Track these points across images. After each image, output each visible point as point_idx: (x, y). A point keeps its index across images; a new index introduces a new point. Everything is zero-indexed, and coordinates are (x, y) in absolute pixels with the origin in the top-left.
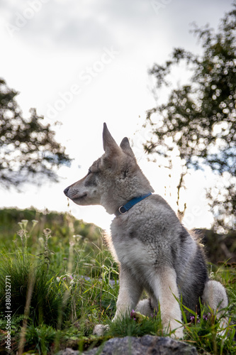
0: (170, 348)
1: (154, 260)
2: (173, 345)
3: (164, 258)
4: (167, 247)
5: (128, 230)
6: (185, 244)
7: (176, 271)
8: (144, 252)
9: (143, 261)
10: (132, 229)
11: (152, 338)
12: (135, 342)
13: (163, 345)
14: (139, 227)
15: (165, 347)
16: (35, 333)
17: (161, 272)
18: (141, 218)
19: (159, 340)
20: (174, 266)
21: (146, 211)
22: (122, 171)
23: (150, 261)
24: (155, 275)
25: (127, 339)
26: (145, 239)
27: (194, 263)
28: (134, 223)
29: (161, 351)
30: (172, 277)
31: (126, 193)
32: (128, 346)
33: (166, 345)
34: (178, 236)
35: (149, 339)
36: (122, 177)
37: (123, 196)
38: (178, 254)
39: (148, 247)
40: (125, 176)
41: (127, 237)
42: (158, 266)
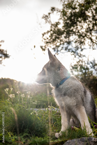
0: (94, 142)
1: (76, 104)
2: (95, 140)
3: (80, 103)
4: (80, 98)
5: (63, 93)
6: (87, 95)
7: (85, 107)
8: (71, 101)
9: (71, 105)
10: (65, 92)
11: (85, 138)
12: (79, 141)
13: (91, 141)
14: (68, 90)
15: (92, 142)
16: (35, 141)
17: (79, 108)
18: (68, 87)
19: (89, 139)
20: (84, 105)
21: (70, 83)
22: (58, 68)
23: (74, 104)
24: (76, 110)
25: (75, 140)
26: (70, 96)
27: (91, 102)
28: (65, 89)
29: (91, 143)
30: (83, 110)
31: (61, 77)
32: (76, 143)
33: (92, 141)
34: (83, 93)
35: (84, 139)
36: (58, 70)
37: (60, 78)
38: (85, 100)
39: (73, 99)
40: (59, 70)
41: (63, 95)
42: (78, 106)
